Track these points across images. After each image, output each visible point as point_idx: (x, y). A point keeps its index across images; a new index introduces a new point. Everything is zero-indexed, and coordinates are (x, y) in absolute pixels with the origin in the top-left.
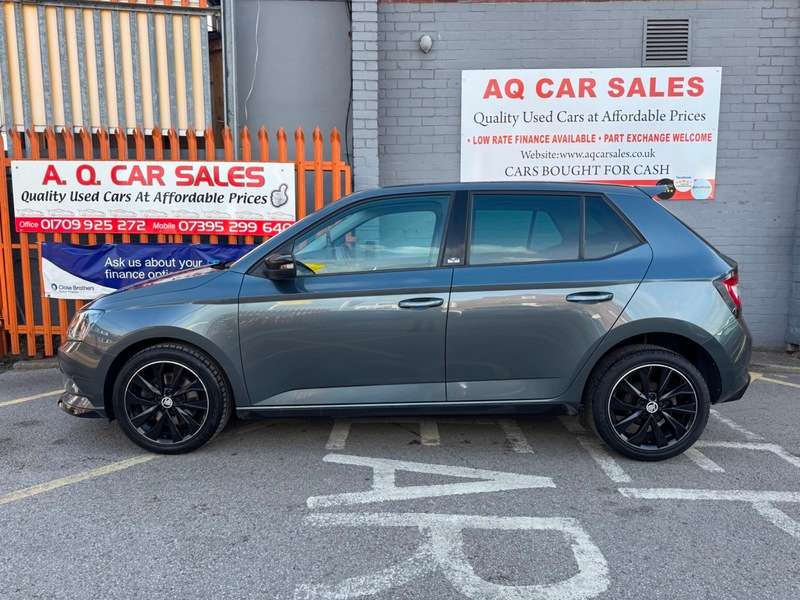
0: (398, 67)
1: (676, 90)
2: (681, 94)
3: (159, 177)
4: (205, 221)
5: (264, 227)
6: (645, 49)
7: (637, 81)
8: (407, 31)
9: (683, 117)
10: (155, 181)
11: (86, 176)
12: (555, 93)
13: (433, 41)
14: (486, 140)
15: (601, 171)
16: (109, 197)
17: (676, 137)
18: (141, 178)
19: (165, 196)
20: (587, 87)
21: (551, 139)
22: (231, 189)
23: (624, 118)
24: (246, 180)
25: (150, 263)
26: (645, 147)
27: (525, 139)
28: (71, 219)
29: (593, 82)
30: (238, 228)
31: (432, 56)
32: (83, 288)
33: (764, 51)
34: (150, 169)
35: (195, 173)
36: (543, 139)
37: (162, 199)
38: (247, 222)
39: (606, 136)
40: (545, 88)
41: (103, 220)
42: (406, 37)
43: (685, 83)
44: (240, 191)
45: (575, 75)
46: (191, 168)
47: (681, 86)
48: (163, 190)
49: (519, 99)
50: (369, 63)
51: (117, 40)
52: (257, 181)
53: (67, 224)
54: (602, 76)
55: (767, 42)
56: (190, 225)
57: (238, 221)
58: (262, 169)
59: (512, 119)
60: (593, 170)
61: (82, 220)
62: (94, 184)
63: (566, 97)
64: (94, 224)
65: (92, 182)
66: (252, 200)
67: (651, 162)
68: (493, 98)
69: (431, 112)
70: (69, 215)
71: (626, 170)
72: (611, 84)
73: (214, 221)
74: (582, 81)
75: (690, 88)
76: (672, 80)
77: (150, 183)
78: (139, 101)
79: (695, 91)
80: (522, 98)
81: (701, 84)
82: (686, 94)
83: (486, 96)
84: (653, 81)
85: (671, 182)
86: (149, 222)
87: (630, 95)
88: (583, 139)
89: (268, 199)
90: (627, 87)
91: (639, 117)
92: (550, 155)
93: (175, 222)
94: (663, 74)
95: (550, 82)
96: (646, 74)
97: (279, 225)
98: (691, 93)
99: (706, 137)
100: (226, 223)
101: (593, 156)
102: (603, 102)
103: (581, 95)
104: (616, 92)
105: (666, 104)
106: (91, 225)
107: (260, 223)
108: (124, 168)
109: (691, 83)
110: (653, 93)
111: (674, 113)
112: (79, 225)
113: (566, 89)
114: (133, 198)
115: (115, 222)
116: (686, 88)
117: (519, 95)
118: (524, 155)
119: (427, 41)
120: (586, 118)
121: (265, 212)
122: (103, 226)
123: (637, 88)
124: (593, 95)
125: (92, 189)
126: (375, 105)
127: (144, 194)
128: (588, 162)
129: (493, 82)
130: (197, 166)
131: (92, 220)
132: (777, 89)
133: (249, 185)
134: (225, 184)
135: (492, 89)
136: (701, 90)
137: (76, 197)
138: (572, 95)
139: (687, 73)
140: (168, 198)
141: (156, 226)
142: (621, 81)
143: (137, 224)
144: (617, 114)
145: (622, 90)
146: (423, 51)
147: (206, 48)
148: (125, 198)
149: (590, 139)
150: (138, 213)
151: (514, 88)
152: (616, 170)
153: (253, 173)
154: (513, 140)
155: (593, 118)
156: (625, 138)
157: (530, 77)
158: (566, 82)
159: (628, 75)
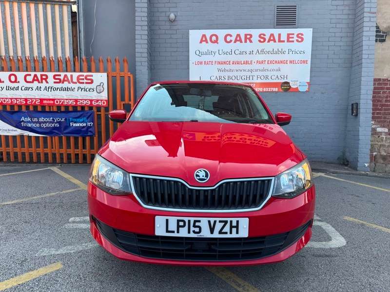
0: (160, 29)
1: (291, 39)
2: (293, 41)
3: (46, 79)
4: (67, 100)
5: (93, 103)
6: (276, 20)
7: (272, 35)
8: (164, 12)
9: (294, 52)
10: (44, 81)
11: (13, 78)
12: (233, 41)
13: (176, 16)
14: (201, 63)
15: (255, 78)
16: (23, 88)
17: (291, 62)
18: (38, 80)
19: (49, 88)
20: (248, 38)
21: (231, 63)
22: (78, 85)
23: (266, 52)
24: (85, 81)
25: (41, 120)
26: (276, 66)
27: (219, 63)
28: (6, 99)
29: (251, 36)
30: (81, 103)
31: (175, 23)
32: (12, 130)
33: (333, 21)
34: (42, 75)
35: (62, 78)
36: (227, 63)
37: (47, 89)
38: (86, 100)
39: (257, 61)
40: (229, 39)
41: (21, 99)
42: (163, 14)
43: (295, 36)
44: (82, 86)
45: (243, 32)
46: (60, 75)
47: (293, 38)
48: (48, 85)
49: (216, 44)
50: (143, 27)
51: (29, 16)
52: (90, 81)
53: (4, 101)
54: (255, 33)
55: (334, 17)
56: (60, 101)
57: (81, 100)
58: (92, 76)
59: (213, 53)
60: (251, 78)
61: (11, 99)
62: (17, 82)
63: (238, 43)
64: (17, 101)
65: (16, 81)
66: (88, 90)
67: (279, 74)
68: (204, 43)
69: (175, 50)
70: (5, 97)
71: (267, 77)
72: (260, 36)
73: (71, 100)
74: (246, 35)
75: (297, 38)
76: (288, 35)
77: (42, 82)
78: (39, 44)
79: (300, 40)
80: (218, 43)
81: (302, 36)
82: (295, 41)
83: (201, 42)
84: (280, 35)
85: (289, 83)
86: (42, 100)
87: (269, 42)
88: (246, 63)
89: (95, 89)
90: (267, 38)
91: (273, 52)
92: (231, 70)
93: (53, 100)
94: (284, 32)
95: (231, 36)
96: (276, 32)
97: (100, 101)
98: (297, 41)
99: (305, 62)
100: (76, 101)
101: (251, 71)
102: (256, 45)
103: (246, 42)
104: (262, 40)
105: (286, 46)
106: (15, 101)
107: (91, 101)
108: (30, 75)
109: (298, 36)
110: (280, 41)
111: (290, 50)
112: (10, 101)
113: (238, 39)
114: (34, 89)
115: (26, 100)
116: (296, 38)
117: (216, 42)
118: (219, 70)
119: (172, 16)
120: (248, 53)
121: (94, 95)
122: (21, 102)
123: (272, 38)
124: (251, 42)
125: (16, 85)
126: (146, 46)
127: (39, 87)
128: (249, 74)
129: (204, 36)
130: (63, 74)
131: (16, 99)
132: (339, 39)
133: (87, 83)
134: (75, 83)
135: (204, 39)
136: (302, 39)
137: (8, 88)
138: (241, 42)
139: (296, 31)
140: (50, 89)
141: (45, 102)
142: (264, 35)
143: (36, 101)
144: (263, 51)
145: (265, 40)
146: (171, 21)
147: (70, 19)
148: (30, 89)
149: (250, 63)
150: (37, 96)
151: (214, 38)
152: (262, 78)
153: (88, 78)
154: (214, 63)
155: (251, 53)
156: (266, 62)
157: (221, 33)
158: (238, 35)
159: (267, 32)
